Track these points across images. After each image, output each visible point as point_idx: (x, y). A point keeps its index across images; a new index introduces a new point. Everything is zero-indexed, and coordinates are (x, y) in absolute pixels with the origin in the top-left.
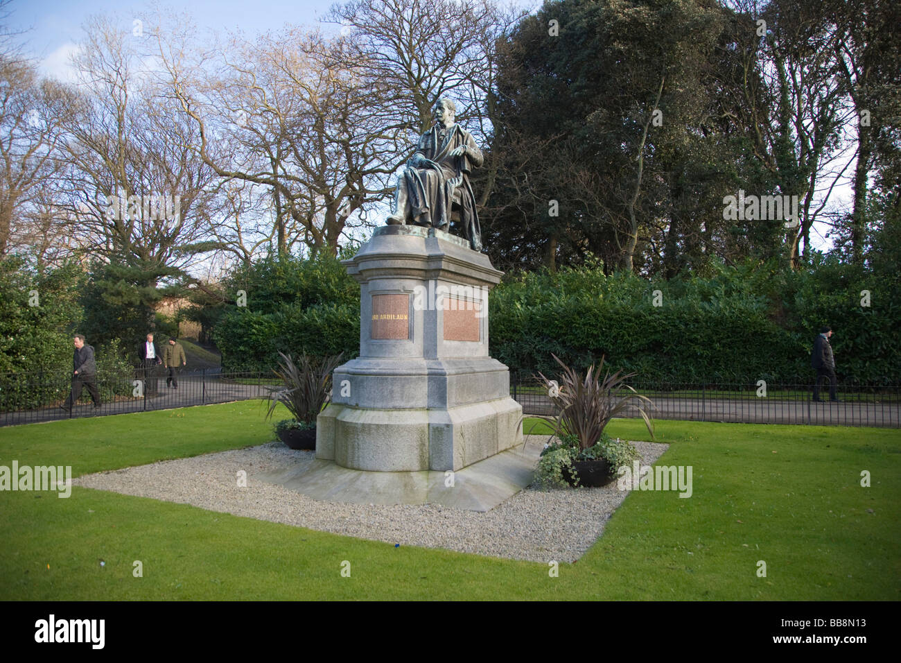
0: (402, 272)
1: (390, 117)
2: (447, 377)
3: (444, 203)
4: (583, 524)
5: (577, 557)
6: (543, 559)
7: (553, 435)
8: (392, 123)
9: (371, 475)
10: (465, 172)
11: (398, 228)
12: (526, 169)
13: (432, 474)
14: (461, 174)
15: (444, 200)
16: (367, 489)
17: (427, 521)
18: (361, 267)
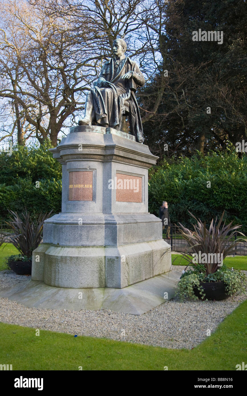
0: (88, 156)
1: (91, 51)
2: (118, 225)
3: (117, 110)
4: (204, 324)
5: (195, 346)
6: (172, 346)
7: (187, 266)
8: (93, 56)
9: (66, 291)
10: (132, 90)
11: (85, 128)
12: (184, 87)
13: (107, 290)
14: (130, 91)
15: (117, 108)
16: (63, 300)
17: (99, 321)
18: (62, 153)
